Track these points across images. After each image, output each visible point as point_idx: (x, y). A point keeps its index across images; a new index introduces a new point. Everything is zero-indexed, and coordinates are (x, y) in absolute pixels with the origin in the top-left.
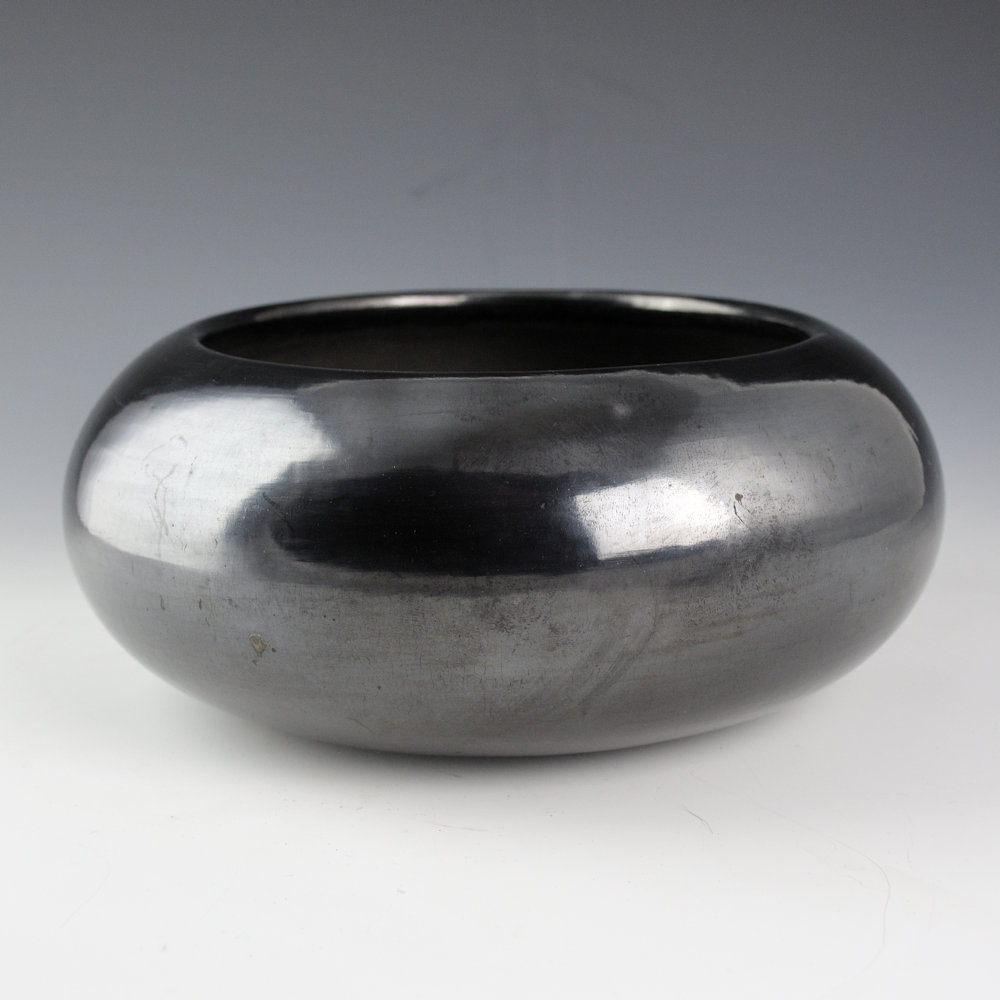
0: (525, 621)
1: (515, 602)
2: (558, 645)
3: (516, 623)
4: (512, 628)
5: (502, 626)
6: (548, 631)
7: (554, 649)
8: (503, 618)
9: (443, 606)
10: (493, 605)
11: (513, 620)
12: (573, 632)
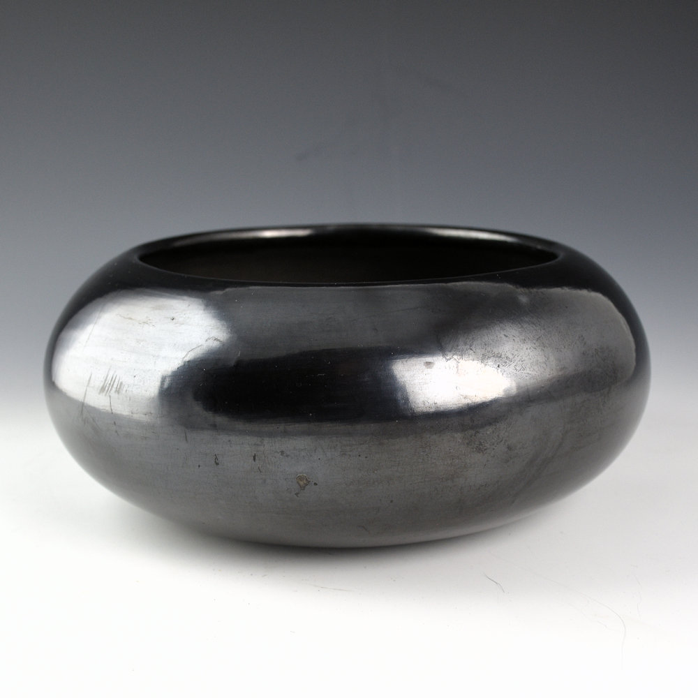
0: (493, 444)
1: (488, 433)
2: (511, 458)
3: (488, 446)
4: (485, 450)
5: (480, 449)
6: (506, 450)
7: (508, 461)
8: (481, 444)
9: (443, 440)
10: (475, 436)
11: (486, 445)
12: (520, 448)
